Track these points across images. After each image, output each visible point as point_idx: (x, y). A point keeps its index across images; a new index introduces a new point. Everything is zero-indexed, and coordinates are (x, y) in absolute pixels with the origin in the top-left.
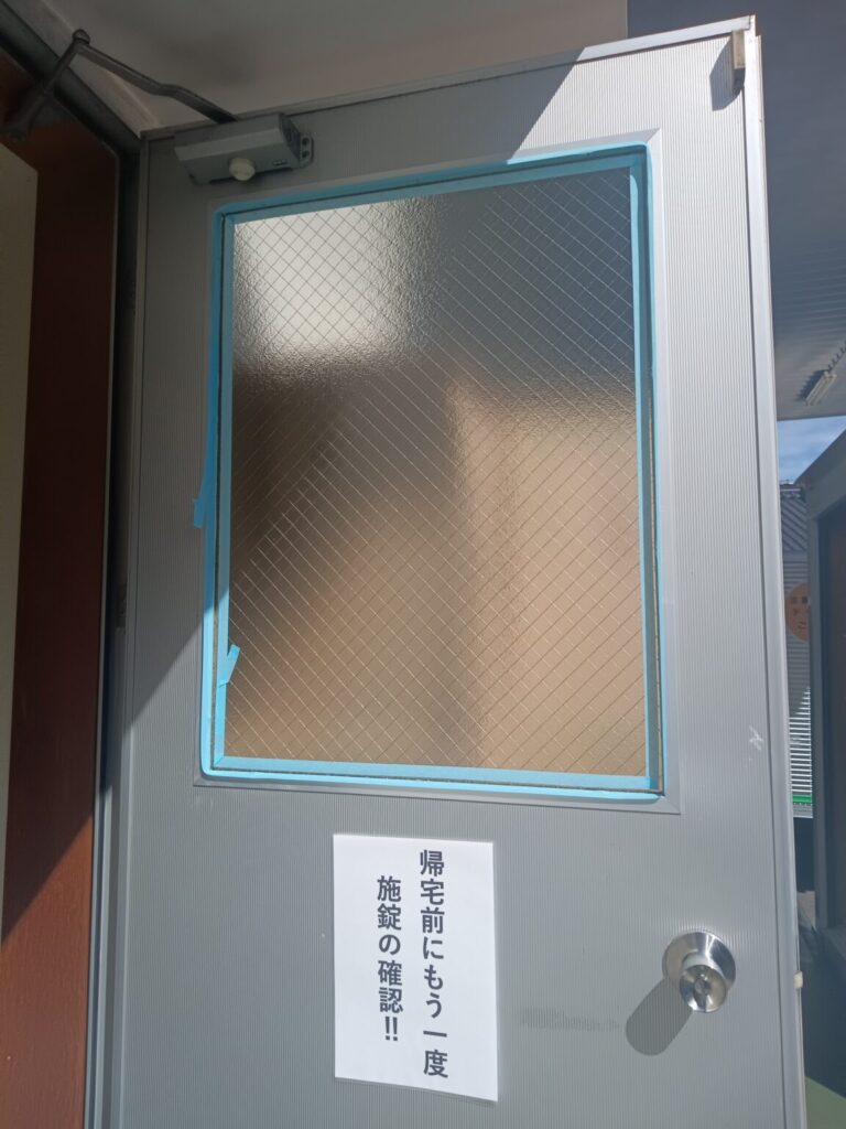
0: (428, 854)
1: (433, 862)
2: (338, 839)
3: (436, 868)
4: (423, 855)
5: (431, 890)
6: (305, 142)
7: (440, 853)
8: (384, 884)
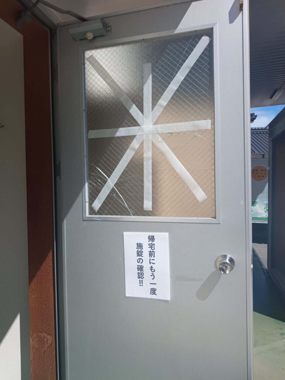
0: (150, 237)
1: (152, 238)
2: (125, 233)
3: (152, 240)
4: (149, 237)
5: (151, 246)
6: (109, 27)
7: (154, 236)
8: (138, 245)
